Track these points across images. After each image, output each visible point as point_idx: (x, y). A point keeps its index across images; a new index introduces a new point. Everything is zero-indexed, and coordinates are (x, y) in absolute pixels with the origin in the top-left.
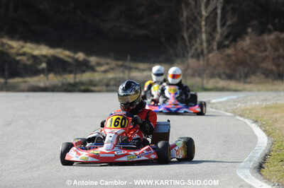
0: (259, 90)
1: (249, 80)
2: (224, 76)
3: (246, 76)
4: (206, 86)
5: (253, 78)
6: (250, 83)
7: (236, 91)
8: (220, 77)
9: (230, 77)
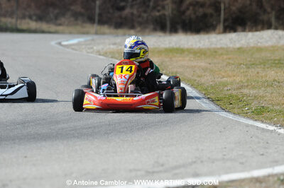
0: (70, 33)
1: (59, 22)
2: (34, 18)
3: (56, 18)
4: (19, 27)
5: (63, 20)
6: (60, 25)
7: (50, 32)
8: (30, 18)
9: (40, 18)
